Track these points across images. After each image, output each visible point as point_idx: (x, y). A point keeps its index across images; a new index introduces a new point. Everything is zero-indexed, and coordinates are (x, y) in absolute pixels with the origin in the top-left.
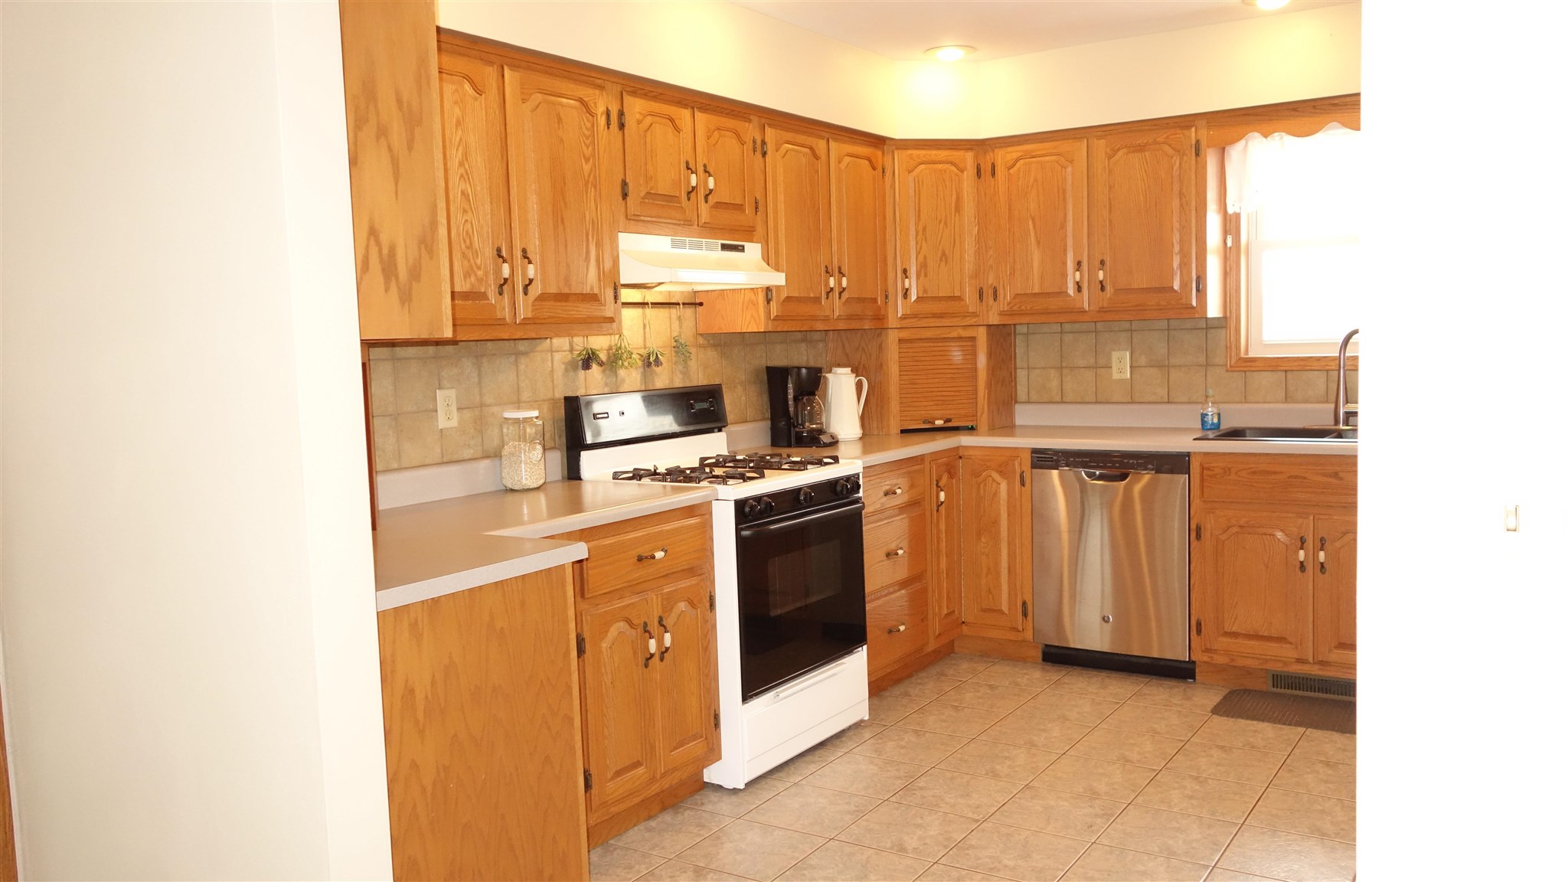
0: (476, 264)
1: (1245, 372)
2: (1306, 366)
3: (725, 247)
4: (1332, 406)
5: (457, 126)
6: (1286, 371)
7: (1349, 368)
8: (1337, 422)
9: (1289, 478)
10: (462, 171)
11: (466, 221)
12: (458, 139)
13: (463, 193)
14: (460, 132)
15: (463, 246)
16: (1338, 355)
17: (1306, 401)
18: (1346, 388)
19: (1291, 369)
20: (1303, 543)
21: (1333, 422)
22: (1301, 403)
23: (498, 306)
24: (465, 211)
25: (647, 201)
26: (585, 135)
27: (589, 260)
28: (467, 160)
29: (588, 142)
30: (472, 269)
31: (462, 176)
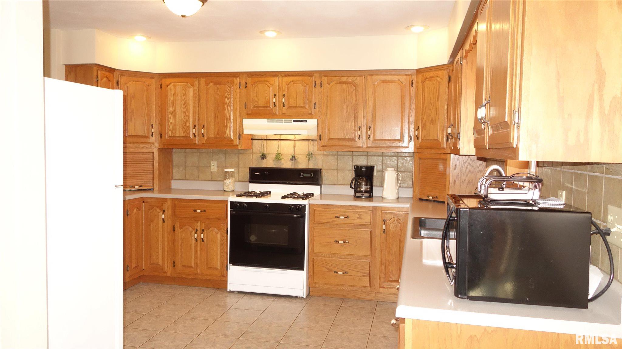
0: (187, 129)
3: (294, 121)
5: (183, 95)
10: (184, 106)
11: (185, 119)
12: (183, 99)
13: (184, 112)
14: (184, 97)
15: (183, 125)
23: (194, 140)
24: (184, 116)
25: (255, 108)
26: (228, 92)
27: (227, 127)
28: (186, 103)
29: (229, 94)
30: (186, 130)
31: (184, 108)
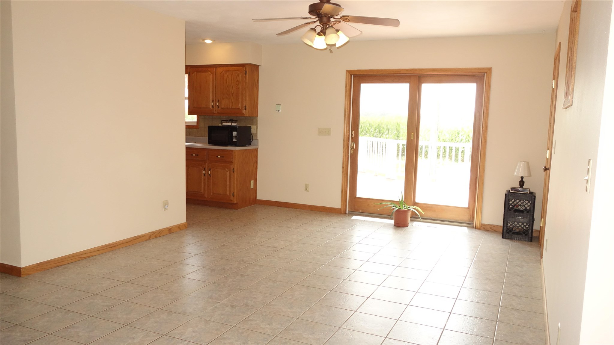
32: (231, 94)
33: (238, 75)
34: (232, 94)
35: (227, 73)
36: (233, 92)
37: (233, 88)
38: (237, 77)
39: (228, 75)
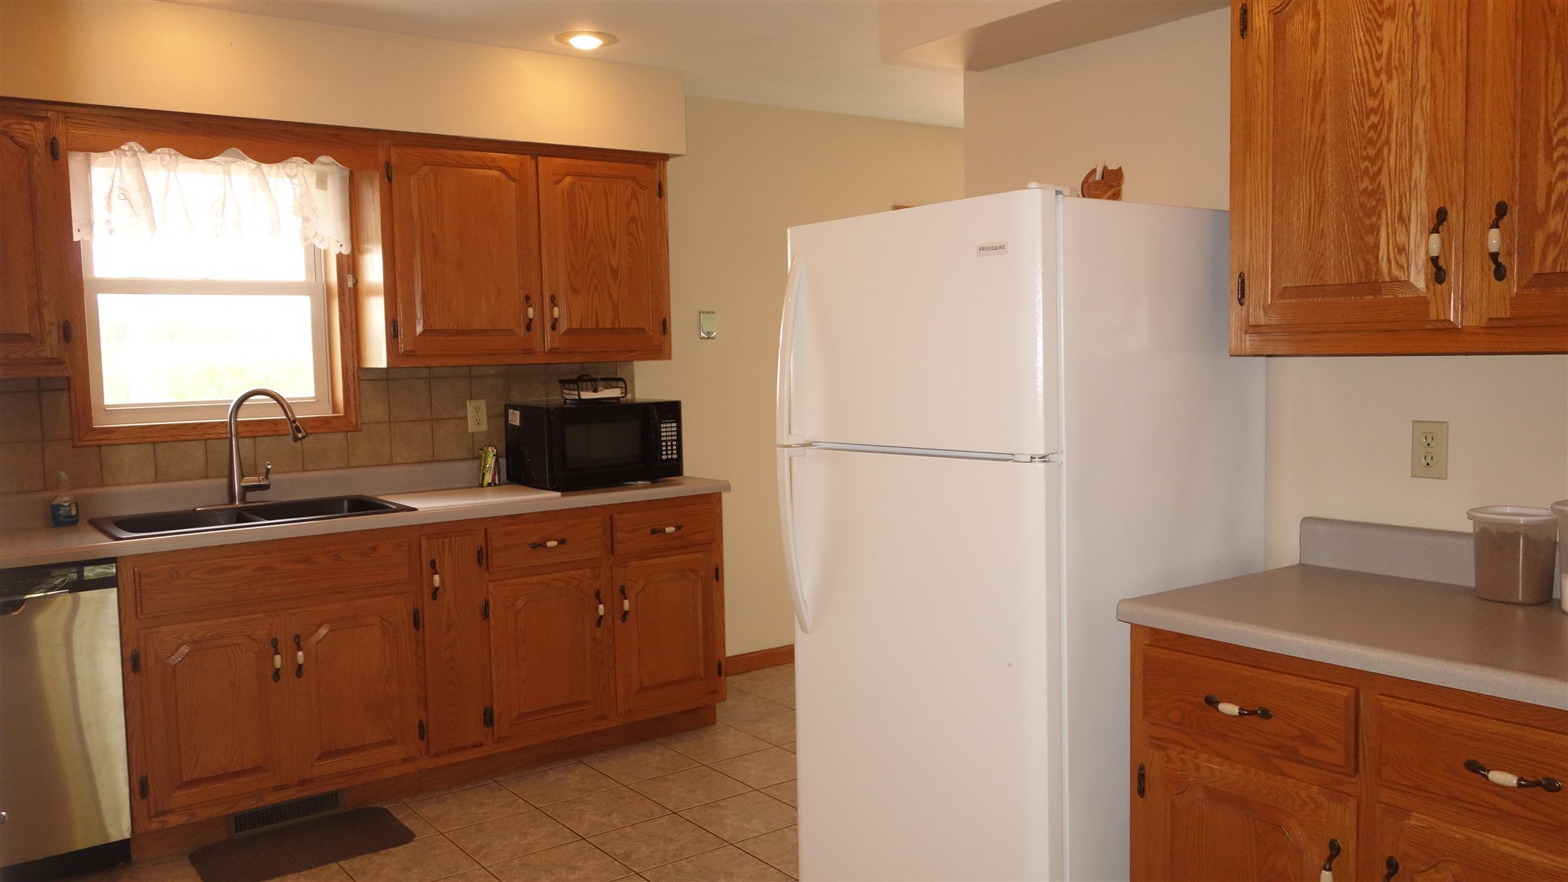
1: (99, 446)
2: (180, 435)
4: (225, 480)
6: (154, 443)
7: (242, 435)
8: (232, 499)
9: (254, 571)
16: (228, 420)
17: (182, 479)
18: (240, 460)
19: (161, 440)
20: (275, 647)
21: (226, 499)
22: (175, 481)
32: (608, 272)
33: (634, 195)
34: (615, 272)
35: (589, 185)
36: (615, 264)
37: (614, 246)
38: (629, 204)
39: (589, 195)
